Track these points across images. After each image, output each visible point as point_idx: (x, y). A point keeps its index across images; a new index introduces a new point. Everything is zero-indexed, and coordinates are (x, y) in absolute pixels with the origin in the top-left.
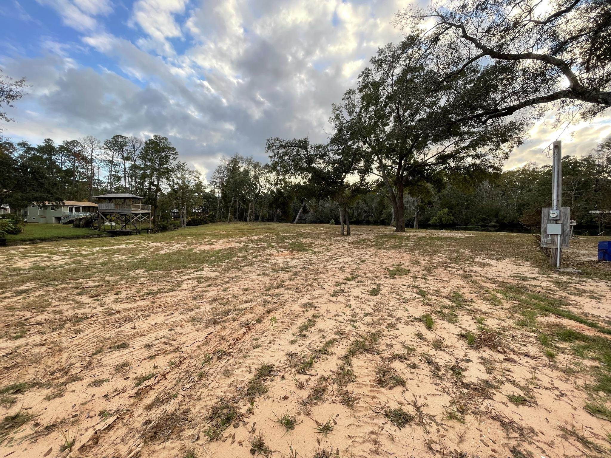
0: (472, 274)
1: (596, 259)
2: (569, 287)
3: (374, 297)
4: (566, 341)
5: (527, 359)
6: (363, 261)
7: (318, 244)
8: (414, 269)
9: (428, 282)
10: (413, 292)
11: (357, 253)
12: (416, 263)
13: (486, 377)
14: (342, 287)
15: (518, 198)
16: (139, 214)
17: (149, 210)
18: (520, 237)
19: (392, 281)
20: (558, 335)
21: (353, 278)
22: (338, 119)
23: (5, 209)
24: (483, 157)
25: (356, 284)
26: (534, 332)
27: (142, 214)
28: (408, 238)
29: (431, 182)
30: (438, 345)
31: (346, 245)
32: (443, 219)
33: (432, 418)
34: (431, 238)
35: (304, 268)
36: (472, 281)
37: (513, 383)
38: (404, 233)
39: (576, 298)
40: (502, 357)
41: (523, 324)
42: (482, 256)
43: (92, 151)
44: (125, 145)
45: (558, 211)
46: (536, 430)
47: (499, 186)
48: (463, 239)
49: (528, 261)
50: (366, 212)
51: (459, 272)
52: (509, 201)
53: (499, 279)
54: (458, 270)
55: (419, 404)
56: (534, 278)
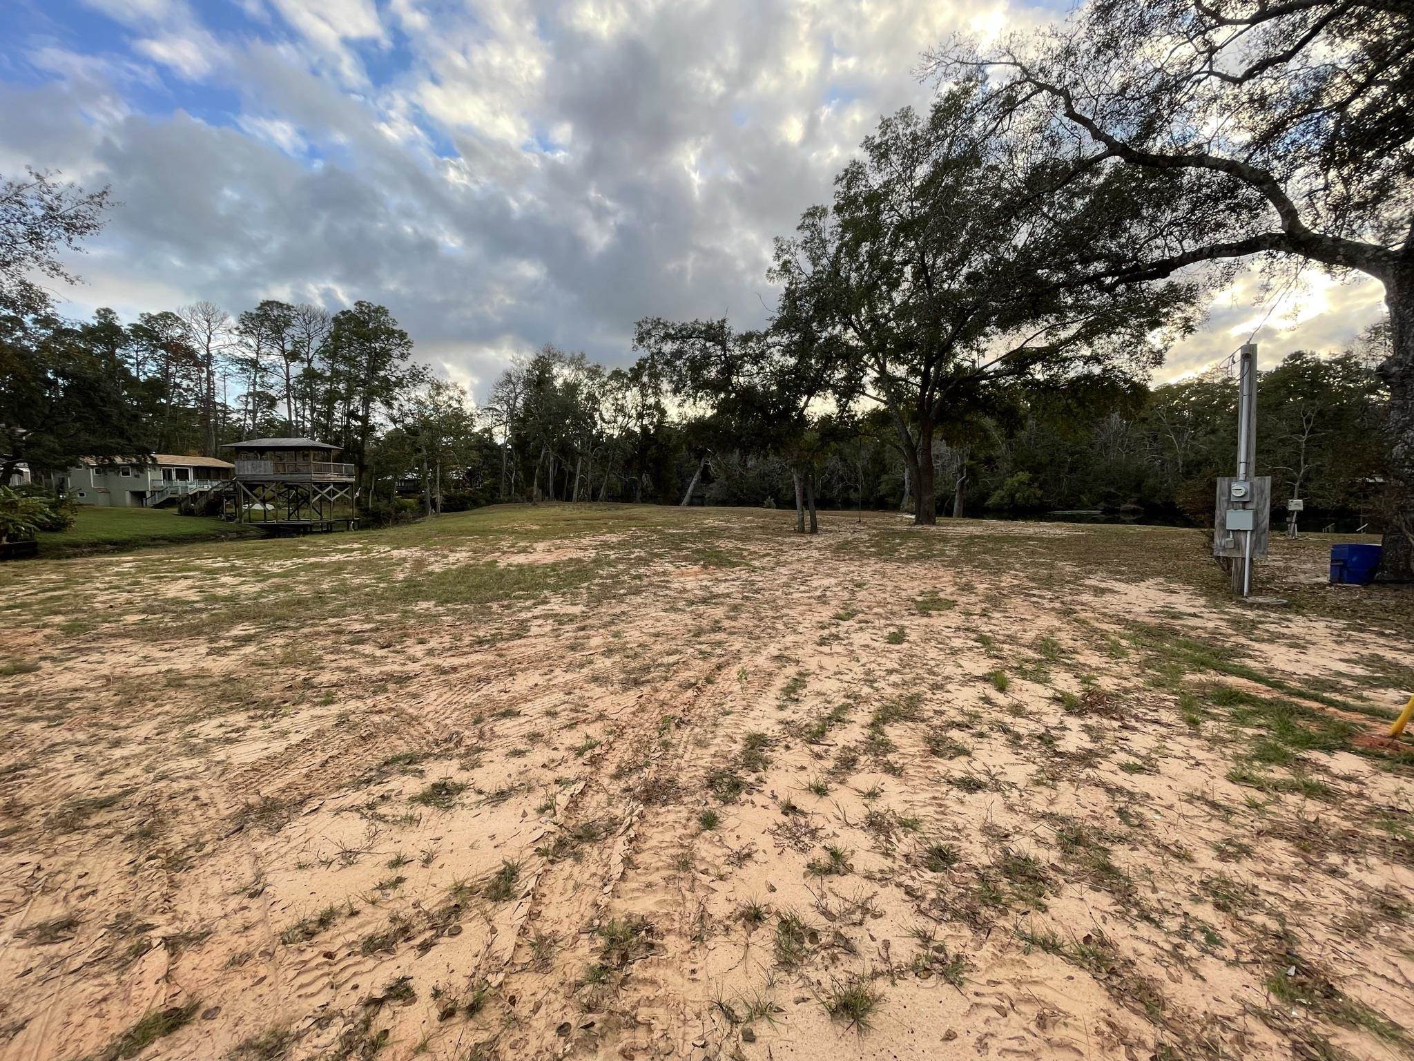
0: (1078, 608)
1: (1324, 580)
2: (1256, 628)
3: (897, 647)
4: (1225, 705)
5: (1156, 727)
6: (859, 585)
7: (755, 552)
8: (964, 599)
9: (993, 621)
10: (968, 638)
11: (843, 570)
12: (967, 588)
13: (1089, 746)
14: (833, 630)
15: (1185, 449)
16: (328, 485)
17: (349, 476)
18: (1183, 535)
19: (925, 620)
20: (1212, 697)
21: (850, 616)
22: (788, 271)
23: (21, 473)
24: (1107, 362)
25: (857, 626)
26: (1174, 693)
27: (335, 484)
28: (944, 539)
29: (992, 415)
30: (1017, 710)
31: (816, 554)
32: (1017, 495)
33: (1012, 785)
34: (991, 538)
35: (747, 598)
36: (1076, 620)
37: (1130, 752)
38: (933, 528)
39: (1264, 647)
40: (1116, 724)
41: (1158, 684)
42: (1099, 575)
43: (209, 338)
44: (287, 324)
45: (1247, 485)
46: (1152, 794)
47: (1144, 420)
48: (1062, 540)
49: (1190, 584)
50: (841, 479)
51: (1052, 605)
52: (1168, 455)
53: (1127, 616)
54: (1051, 600)
55: (993, 773)
56: (1195, 615)
